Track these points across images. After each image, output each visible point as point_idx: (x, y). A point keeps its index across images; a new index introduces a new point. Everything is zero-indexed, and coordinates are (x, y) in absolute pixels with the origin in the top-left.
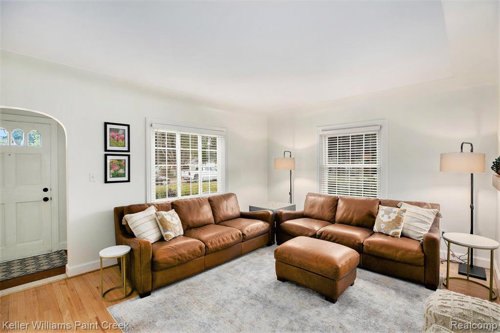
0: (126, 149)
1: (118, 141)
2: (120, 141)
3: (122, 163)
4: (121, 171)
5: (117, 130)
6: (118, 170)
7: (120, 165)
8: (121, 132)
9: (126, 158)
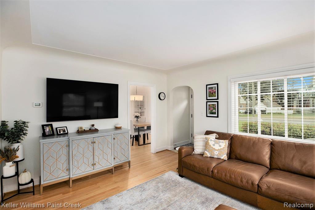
0: (216, 98)
1: (212, 93)
2: (214, 93)
3: (214, 106)
4: (214, 111)
5: (212, 88)
6: (213, 110)
7: (213, 107)
8: (214, 89)
9: (216, 103)
